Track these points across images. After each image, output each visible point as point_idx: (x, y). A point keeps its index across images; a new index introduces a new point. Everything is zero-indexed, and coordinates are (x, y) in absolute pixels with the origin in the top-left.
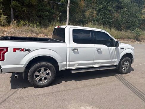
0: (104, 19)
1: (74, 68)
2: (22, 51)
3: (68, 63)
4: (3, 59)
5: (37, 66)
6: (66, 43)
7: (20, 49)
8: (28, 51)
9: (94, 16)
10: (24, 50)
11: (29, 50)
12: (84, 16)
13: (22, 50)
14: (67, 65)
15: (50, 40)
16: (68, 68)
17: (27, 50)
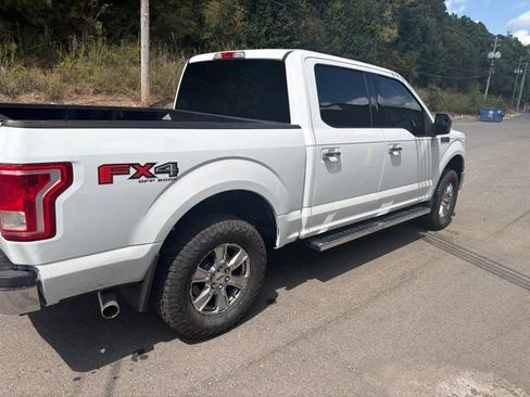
0: (273, 36)
1: (322, 228)
2: (143, 178)
3: (305, 213)
4: (50, 231)
5: (203, 241)
6: (298, 127)
7: (132, 165)
8: (167, 175)
9: (239, 24)
10: (152, 170)
11: (172, 170)
12: (201, 20)
13: (143, 171)
14: (304, 223)
15: (168, 117)
16: (304, 233)
17: (163, 169)
